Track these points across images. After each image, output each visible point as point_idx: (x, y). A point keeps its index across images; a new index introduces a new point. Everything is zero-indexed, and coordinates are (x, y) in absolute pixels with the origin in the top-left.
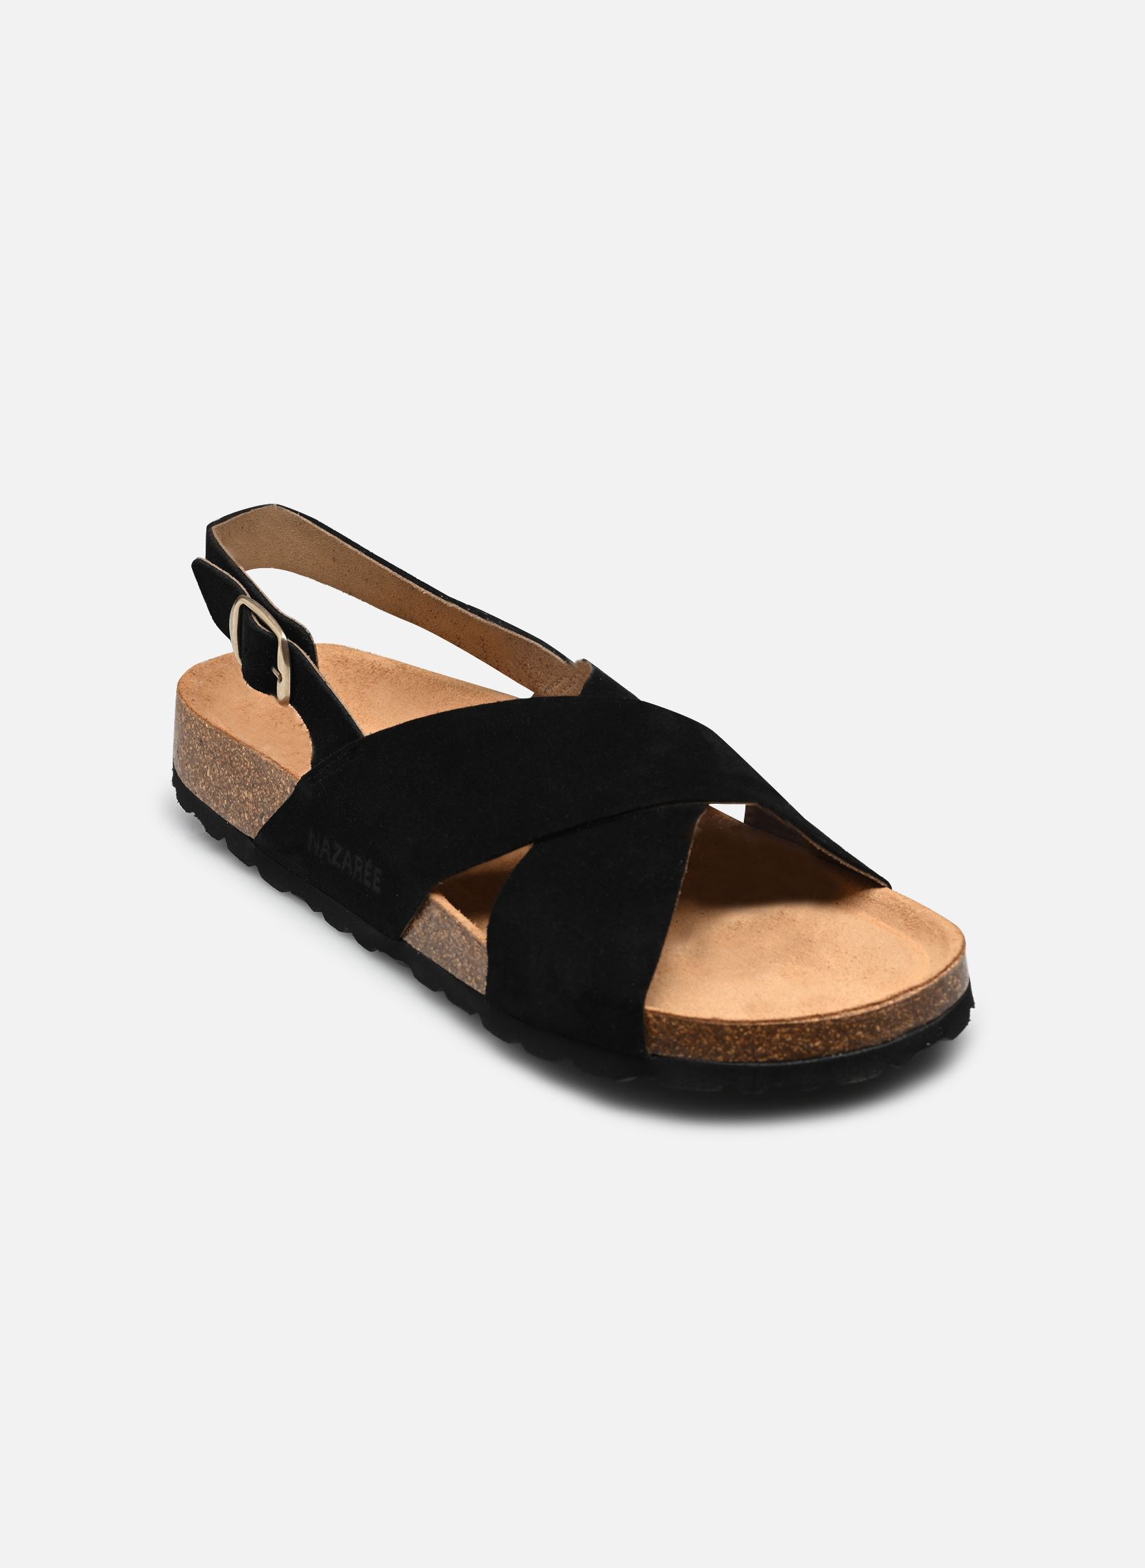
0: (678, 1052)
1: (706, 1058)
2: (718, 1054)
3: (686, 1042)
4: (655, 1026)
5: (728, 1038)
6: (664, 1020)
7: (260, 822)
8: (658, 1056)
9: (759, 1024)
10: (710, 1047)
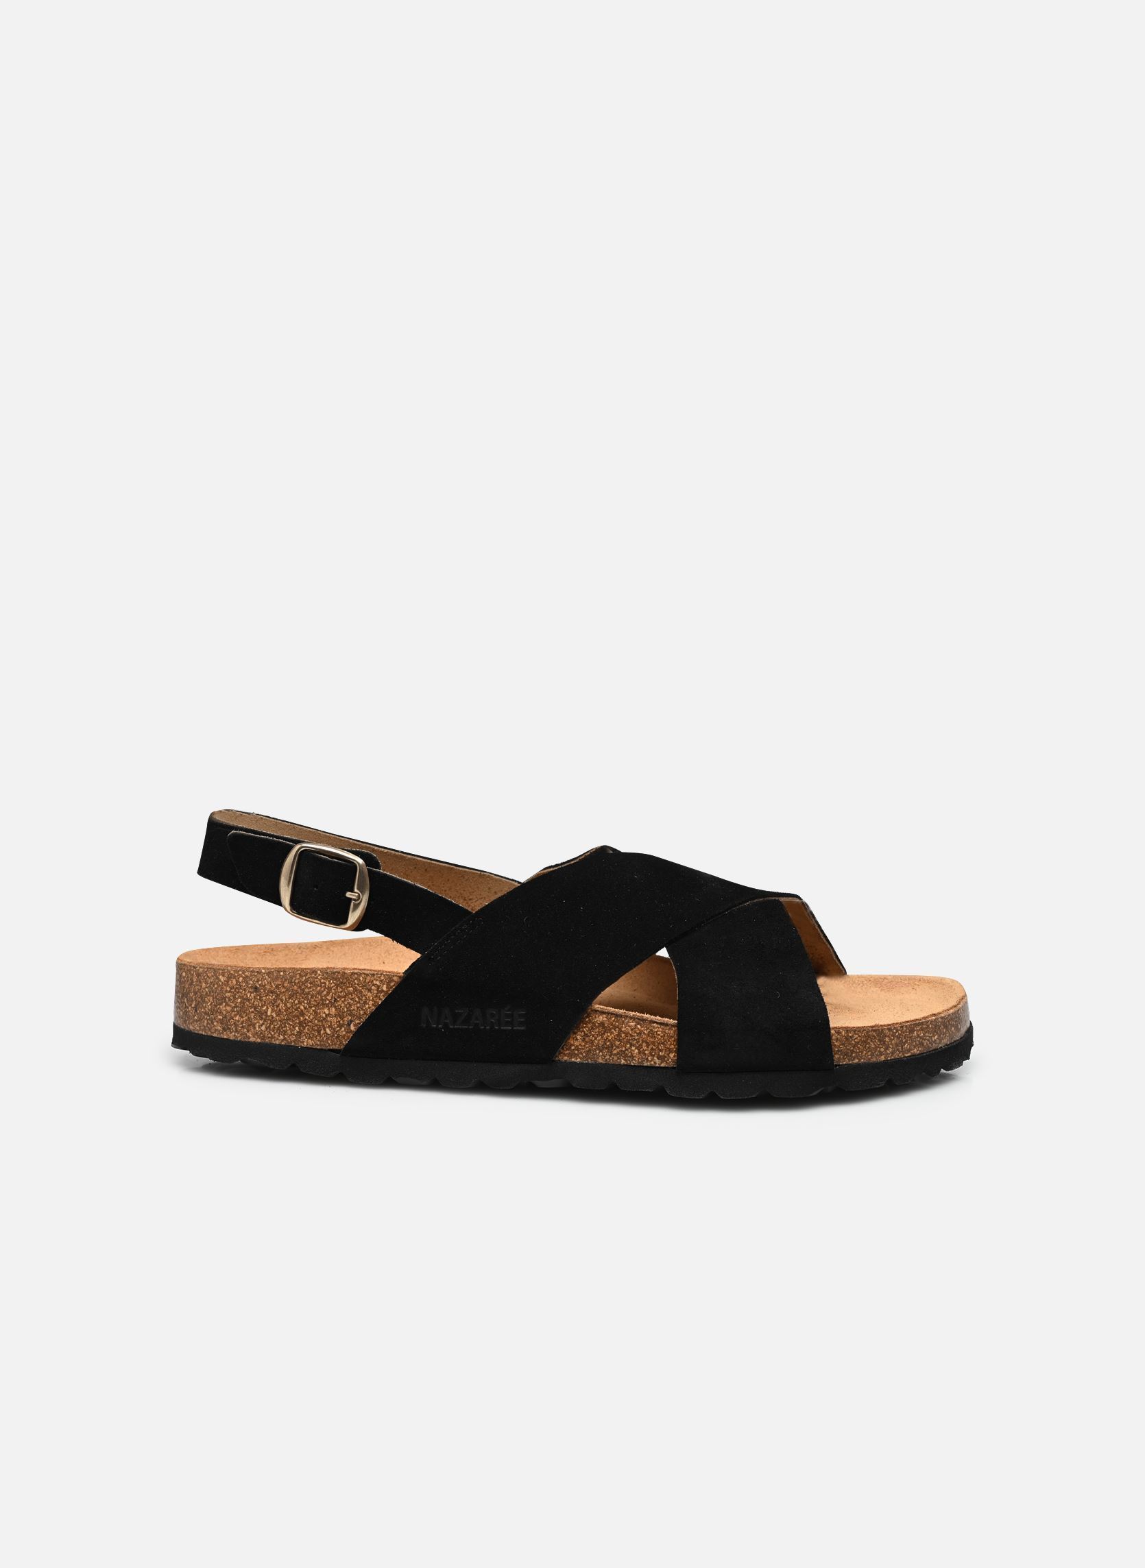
0: (854, 1058)
1: (874, 1060)
2: (881, 1054)
3: (859, 1049)
4: (837, 1040)
5: (887, 1039)
6: (843, 1033)
7: (349, 1031)
8: (839, 1065)
9: (904, 1024)
10: (875, 1049)
